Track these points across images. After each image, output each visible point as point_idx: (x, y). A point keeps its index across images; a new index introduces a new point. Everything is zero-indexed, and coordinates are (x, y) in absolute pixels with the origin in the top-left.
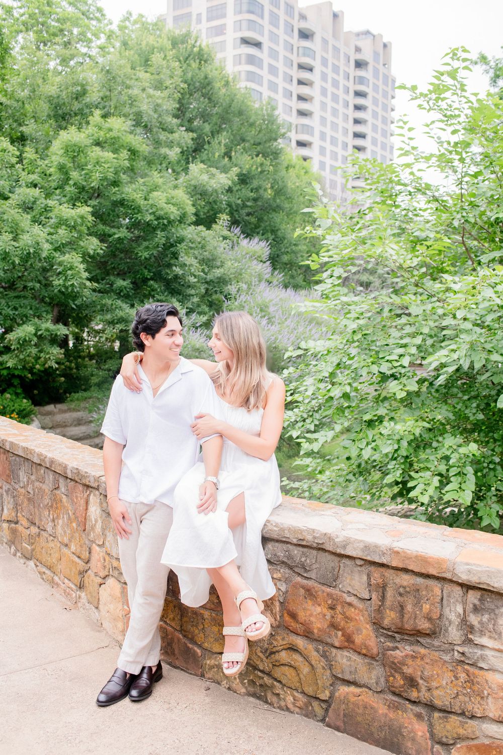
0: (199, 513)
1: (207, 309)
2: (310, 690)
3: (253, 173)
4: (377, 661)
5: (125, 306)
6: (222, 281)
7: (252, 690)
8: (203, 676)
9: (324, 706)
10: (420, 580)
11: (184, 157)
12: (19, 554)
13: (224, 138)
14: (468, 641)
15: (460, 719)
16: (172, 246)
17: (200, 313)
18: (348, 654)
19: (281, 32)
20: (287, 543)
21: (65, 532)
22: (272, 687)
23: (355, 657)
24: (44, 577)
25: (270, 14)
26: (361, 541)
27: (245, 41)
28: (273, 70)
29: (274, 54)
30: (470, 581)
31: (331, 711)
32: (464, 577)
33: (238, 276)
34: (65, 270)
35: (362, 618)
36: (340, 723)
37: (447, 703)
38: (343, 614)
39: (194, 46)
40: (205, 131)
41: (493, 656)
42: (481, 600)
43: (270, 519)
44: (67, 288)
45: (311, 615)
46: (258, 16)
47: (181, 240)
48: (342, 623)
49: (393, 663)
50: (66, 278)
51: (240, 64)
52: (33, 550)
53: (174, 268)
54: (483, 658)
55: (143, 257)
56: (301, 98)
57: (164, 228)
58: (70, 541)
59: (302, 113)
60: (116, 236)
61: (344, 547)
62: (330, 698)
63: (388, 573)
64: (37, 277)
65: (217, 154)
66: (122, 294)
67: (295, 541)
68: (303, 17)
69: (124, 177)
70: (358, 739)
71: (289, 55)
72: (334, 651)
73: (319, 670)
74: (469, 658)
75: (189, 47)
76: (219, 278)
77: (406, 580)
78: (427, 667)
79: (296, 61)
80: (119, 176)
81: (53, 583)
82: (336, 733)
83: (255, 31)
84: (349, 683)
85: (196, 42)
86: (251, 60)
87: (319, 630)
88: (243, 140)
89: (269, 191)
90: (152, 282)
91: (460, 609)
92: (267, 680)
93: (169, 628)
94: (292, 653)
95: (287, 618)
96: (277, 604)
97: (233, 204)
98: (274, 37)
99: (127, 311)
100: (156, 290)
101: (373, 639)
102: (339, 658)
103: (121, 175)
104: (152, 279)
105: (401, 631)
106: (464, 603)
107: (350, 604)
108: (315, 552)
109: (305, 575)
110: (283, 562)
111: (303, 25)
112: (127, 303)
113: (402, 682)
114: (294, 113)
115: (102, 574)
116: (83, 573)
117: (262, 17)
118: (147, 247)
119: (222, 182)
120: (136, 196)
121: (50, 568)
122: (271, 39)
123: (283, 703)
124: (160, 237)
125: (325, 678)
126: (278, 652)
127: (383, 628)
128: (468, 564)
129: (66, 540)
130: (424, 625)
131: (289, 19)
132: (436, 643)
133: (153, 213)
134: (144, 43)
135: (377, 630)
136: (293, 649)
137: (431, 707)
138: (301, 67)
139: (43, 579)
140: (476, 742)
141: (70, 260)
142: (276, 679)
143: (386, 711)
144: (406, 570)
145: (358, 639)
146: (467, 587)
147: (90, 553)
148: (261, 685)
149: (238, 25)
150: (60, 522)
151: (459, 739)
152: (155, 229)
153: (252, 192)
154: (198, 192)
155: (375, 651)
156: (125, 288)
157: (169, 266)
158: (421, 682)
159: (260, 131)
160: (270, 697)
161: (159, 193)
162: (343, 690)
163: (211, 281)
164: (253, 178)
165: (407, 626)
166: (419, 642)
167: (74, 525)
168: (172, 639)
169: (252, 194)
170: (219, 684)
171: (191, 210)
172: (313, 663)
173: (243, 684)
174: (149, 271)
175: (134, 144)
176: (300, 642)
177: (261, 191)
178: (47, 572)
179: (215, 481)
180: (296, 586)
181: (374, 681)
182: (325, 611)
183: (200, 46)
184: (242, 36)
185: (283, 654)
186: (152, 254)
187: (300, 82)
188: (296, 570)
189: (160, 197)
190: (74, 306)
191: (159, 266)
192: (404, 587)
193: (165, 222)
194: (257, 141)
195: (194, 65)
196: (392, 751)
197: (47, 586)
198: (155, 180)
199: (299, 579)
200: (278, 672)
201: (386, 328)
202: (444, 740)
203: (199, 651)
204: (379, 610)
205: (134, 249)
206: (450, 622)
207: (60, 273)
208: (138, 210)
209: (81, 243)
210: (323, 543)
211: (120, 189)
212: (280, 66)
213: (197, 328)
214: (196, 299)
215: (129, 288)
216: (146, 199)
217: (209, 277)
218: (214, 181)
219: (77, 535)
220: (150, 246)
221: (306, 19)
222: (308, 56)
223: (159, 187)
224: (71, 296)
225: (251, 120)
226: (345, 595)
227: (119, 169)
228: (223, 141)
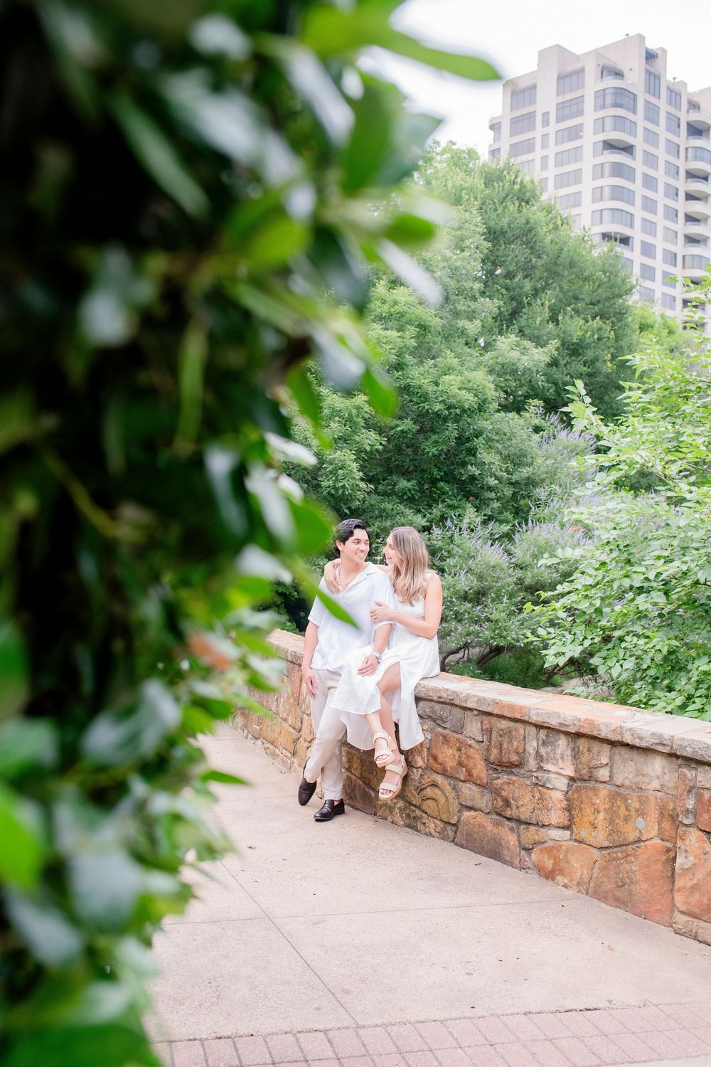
0: (359, 674)
1: (510, 517)
2: (445, 817)
3: (588, 341)
4: (486, 789)
5: (407, 511)
6: (531, 482)
7: (407, 821)
8: (375, 814)
9: (454, 829)
10: (512, 724)
11: (497, 324)
12: (250, 736)
13: (549, 298)
14: (540, 768)
15: (536, 828)
16: (468, 440)
17: (501, 522)
18: (469, 785)
19: (661, 129)
20: (432, 701)
21: (285, 708)
22: (421, 817)
23: (474, 788)
24: (268, 751)
25: (645, 106)
26: (476, 696)
27: (610, 146)
28: (649, 182)
29: (651, 160)
30: (538, 721)
31: (458, 832)
32: (534, 719)
33: (552, 476)
34: (336, 470)
35: (478, 756)
36: (464, 842)
37: (528, 816)
38: (466, 754)
39: (514, 183)
40: (524, 290)
41: (554, 778)
42: (547, 736)
43: (421, 682)
44: (337, 490)
45: (446, 756)
46: (629, 110)
47: (478, 434)
48: (465, 761)
49: (496, 789)
50: (337, 478)
51: (602, 177)
52: (261, 729)
53: (469, 467)
54: (548, 780)
55: (431, 454)
56: (690, 218)
57: (457, 419)
58: (288, 715)
59: (691, 240)
60: (399, 429)
61: (466, 701)
62: (458, 822)
63: (494, 720)
64: (304, 477)
65: (538, 320)
66: (405, 497)
67: (436, 699)
68: (694, 106)
69: (409, 358)
70: (475, 852)
71: (673, 160)
72: (460, 783)
73: (451, 800)
74: (540, 781)
75: (506, 185)
76: (528, 478)
77: (504, 724)
78: (516, 790)
79: (683, 166)
80: (404, 358)
81: (274, 755)
82: (462, 849)
83: (624, 131)
84: (470, 808)
85: (516, 177)
86: (618, 170)
87: (451, 768)
88: (576, 298)
89: (609, 364)
90: (442, 484)
91: (535, 745)
92: (418, 813)
93: (353, 777)
94: (434, 788)
95: (431, 761)
96: (425, 750)
97: (560, 382)
98: (651, 137)
99: (410, 518)
100: (448, 493)
101: (485, 772)
102: (463, 790)
103: (407, 356)
104: (441, 480)
105: (501, 764)
106: (538, 740)
107: (470, 746)
108: (449, 707)
109: (443, 725)
110: (430, 717)
111: (694, 117)
112: (410, 508)
113: (501, 804)
114: (681, 239)
115: (309, 739)
116: (296, 741)
117: (634, 112)
118: (436, 442)
119: (535, 358)
120: (422, 381)
121: (272, 743)
122: (647, 140)
123: (427, 830)
124: (452, 430)
125: (455, 806)
126: (425, 788)
127: (491, 764)
128: (537, 709)
129: (285, 715)
130: (514, 758)
131: (673, 111)
132: (522, 772)
133: (443, 401)
134: (450, 184)
135: (487, 766)
136: (434, 785)
137: (519, 821)
138: (691, 175)
139: (267, 753)
140: (545, 845)
141: (342, 458)
142: (423, 811)
143: (492, 828)
144: (504, 717)
145: (475, 773)
146: (539, 727)
147: (302, 723)
148: (414, 817)
149: (600, 124)
150: (282, 700)
151: (535, 844)
152: (445, 420)
153: (585, 366)
154: (504, 371)
155: (485, 781)
156: (409, 490)
157: (464, 464)
158: (512, 802)
159: (599, 286)
160: (420, 826)
161: (452, 377)
162: (467, 814)
163: (517, 483)
164: (588, 347)
165: (504, 760)
166: (512, 772)
167: (291, 700)
168: (355, 786)
169: (585, 369)
170: (386, 819)
171: (492, 393)
172: (447, 794)
173: (402, 817)
174: (440, 470)
175: (424, 317)
176: (439, 779)
177: (599, 364)
178: (271, 747)
179: (378, 656)
180: (437, 735)
181: (484, 805)
182: (455, 752)
183: (522, 182)
184: (605, 139)
185: (429, 790)
186: (442, 450)
187: (690, 197)
188: (438, 722)
189: (452, 383)
190: (347, 511)
191: (453, 464)
192: (503, 730)
193: (458, 411)
194: (596, 298)
195: (512, 208)
196: (496, 860)
197: (270, 759)
198: (448, 360)
199: (440, 729)
200: (425, 806)
201: (647, 540)
202: (527, 846)
203: (373, 793)
204: (488, 750)
205: (421, 443)
206: (530, 754)
207: (331, 472)
208: (425, 397)
209: (357, 438)
210: (453, 699)
211: (404, 372)
212: (661, 175)
213: (494, 540)
214: (496, 505)
215: (414, 490)
216: (437, 384)
217: (515, 478)
218: (526, 358)
219: (293, 709)
220: (440, 440)
221: (699, 108)
222: (702, 159)
223: (454, 369)
224: (342, 499)
225: (586, 273)
226: (467, 739)
227: (405, 350)
228: (547, 302)
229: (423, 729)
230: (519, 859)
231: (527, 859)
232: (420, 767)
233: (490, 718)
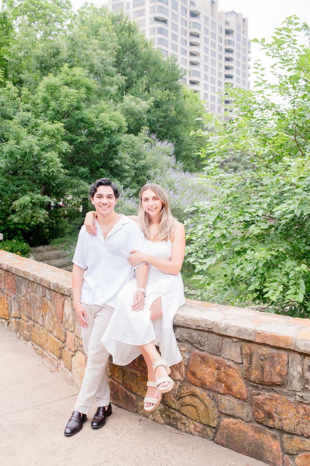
0: (133, 310)
1: (136, 185)
2: (204, 421)
3: (163, 101)
4: (247, 402)
5: (85, 183)
6: (145, 168)
7: (168, 421)
8: (137, 412)
9: (214, 431)
10: (274, 351)
11: (121, 92)
12: (22, 338)
13: (145, 80)
14: (305, 389)
15: (300, 438)
16: (114, 146)
17: (132, 188)
18: (228, 398)
19: (179, 13)
20: (189, 328)
21: (50, 323)
22: (181, 419)
23: (233, 400)
24: (37, 351)
25: (172, 2)
26: (236, 326)
27: (157, 19)
28: (174, 37)
29: (175, 27)
31: (218, 434)
32: (302, 348)
33: (155, 165)
34: (48, 163)
35: (237, 375)
36: (224, 442)
37: (292, 428)
38: (225, 372)
39: (126, 23)
40: (133, 75)
44: (49, 173)
45: (205, 374)
46: (165, 3)
47: (119, 143)
48: (225, 379)
49: (257, 403)
50: (49, 167)
51: (154, 34)
52: (30, 335)
53: (115, 160)
55: (96, 154)
56: (192, 54)
57: (109, 135)
58: (53, 329)
59: (193, 64)
60: (79, 141)
61: (225, 330)
62: (217, 425)
63: (254, 347)
64: (31, 167)
65: (141, 90)
66: (83, 176)
67: (194, 327)
68: (192, 3)
69: (83, 104)
70: (236, 451)
71: (184, 27)
72: (219, 396)
73: (210, 408)
74: (306, 400)
75: (122, 23)
76: (143, 166)
77: (265, 351)
78: (279, 405)
79: (189, 30)
80: (80, 104)
81: (43, 355)
82: (222, 447)
83: (163, 13)
84: (229, 416)
85: (127, 20)
86: (161, 31)
87: (210, 383)
88: (157, 81)
89: (173, 112)
90: (102, 169)
91: (300, 369)
92: (177, 415)
93: (116, 383)
94: (193, 397)
95: (190, 375)
96: (183, 367)
97: (151, 120)
98: (175, 17)
99: (87, 187)
100: (105, 174)
101: (245, 388)
102: (223, 401)
104: (101, 167)
105: (262, 383)
106: (302, 365)
107: (229, 367)
108: (207, 334)
109: (201, 348)
110: (187, 341)
111: (193, 8)
112: (86, 182)
113: (263, 415)
114: (188, 63)
115: (73, 349)
116: (61, 349)
117: (167, 4)
118: (98, 147)
119: (144, 106)
120: (90, 116)
121: (41, 346)
122: (173, 18)
123: (188, 429)
124: (106, 141)
125: (214, 413)
126: (184, 397)
127: (251, 381)
128: (304, 340)
129: (51, 329)
130: (277, 379)
131: (184, 5)
132: (285, 391)
133: (102, 126)
134: (95, 21)
135: (246, 383)
136: (193, 395)
137: (282, 431)
138: (192, 35)
139: (37, 353)
141: (51, 156)
142: (183, 414)
143: (253, 434)
144: (265, 345)
145: (235, 389)
146: (304, 355)
147: (65, 336)
148: (174, 418)
149: (153, 9)
150: (47, 317)
151: (300, 451)
152: (103, 136)
153: (163, 112)
154: (129, 113)
155: (246, 396)
156: (85, 173)
157: (112, 159)
158: (275, 415)
159: (167, 75)
160: (179, 425)
161: (105, 114)
162: (226, 421)
163: (138, 168)
164: (163, 103)
165: (266, 380)
166: (273, 390)
167: (56, 319)
168: (118, 389)
169: (163, 114)
170: (147, 417)
171: (125, 124)
172: (207, 403)
173: (163, 417)
174: (100, 162)
175: (89, 84)
176: (198, 391)
177: (169, 112)
178: (39, 348)
179: (143, 291)
180: (195, 355)
181: (245, 415)
182: (214, 371)
183: (129, 22)
184: (155, 16)
185: (188, 398)
186: (102, 151)
187: (192, 44)
188: (195, 345)
189: (106, 117)
190: (54, 184)
191: (106, 159)
192: (264, 355)
193: (109, 131)
194: (166, 81)
195: (126, 34)
196: (257, 459)
197: (40, 357)
198: (103, 106)
199: (197, 351)
200: (184, 410)
201: (248, 194)
202: (291, 452)
203: (134, 397)
204: (248, 370)
205: (90, 148)
206: (293, 377)
207: (45, 164)
208: (92, 124)
209: (58, 146)
210: (212, 328)
211: (81, 111)
212: (179, 34)
213: (130, 197)
214: (129, 179)
215: (88, 173)
216: (97, 118)
217: (137, 165)
218: (139, 106)
219: (57, 325)
220: (100, 146)
221: (194, 5)
222: (196, 28)
223: (105, 110)
224: (52, 178)
225: (162, 68)
226: (225, 360)
227: (80, 100)
228: (144, 81)
229: (180, 351)
230: (282, 461)
231: (291, 462)
232: (179, 380)
233: (249, 344)
